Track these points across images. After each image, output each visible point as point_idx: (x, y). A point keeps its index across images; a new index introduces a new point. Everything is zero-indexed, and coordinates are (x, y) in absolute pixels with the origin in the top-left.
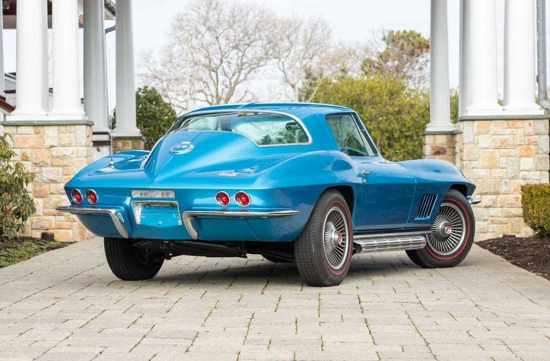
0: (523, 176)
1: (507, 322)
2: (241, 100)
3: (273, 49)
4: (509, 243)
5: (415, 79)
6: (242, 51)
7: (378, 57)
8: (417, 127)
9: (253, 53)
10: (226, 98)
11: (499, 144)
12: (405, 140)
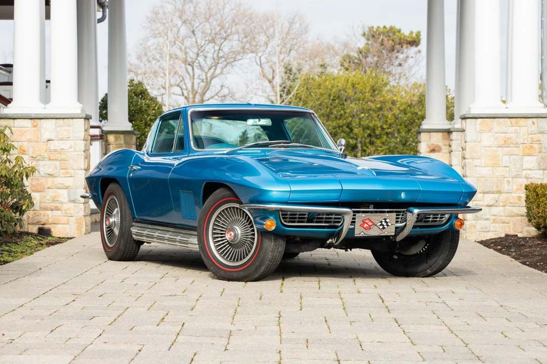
0: (526, 175)
1: (538, 323)
2: (217, 95)
3: (250, 42)
4: (513, 242)
5: (395, 75)
6: (218, 45)
7: (357, 52)
8: (399, 124)
9: (229, 47)
10: (202, 93)
11: (502, 142)
12: (387, 137)
